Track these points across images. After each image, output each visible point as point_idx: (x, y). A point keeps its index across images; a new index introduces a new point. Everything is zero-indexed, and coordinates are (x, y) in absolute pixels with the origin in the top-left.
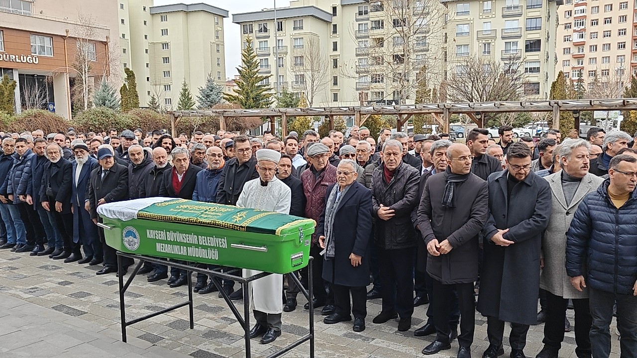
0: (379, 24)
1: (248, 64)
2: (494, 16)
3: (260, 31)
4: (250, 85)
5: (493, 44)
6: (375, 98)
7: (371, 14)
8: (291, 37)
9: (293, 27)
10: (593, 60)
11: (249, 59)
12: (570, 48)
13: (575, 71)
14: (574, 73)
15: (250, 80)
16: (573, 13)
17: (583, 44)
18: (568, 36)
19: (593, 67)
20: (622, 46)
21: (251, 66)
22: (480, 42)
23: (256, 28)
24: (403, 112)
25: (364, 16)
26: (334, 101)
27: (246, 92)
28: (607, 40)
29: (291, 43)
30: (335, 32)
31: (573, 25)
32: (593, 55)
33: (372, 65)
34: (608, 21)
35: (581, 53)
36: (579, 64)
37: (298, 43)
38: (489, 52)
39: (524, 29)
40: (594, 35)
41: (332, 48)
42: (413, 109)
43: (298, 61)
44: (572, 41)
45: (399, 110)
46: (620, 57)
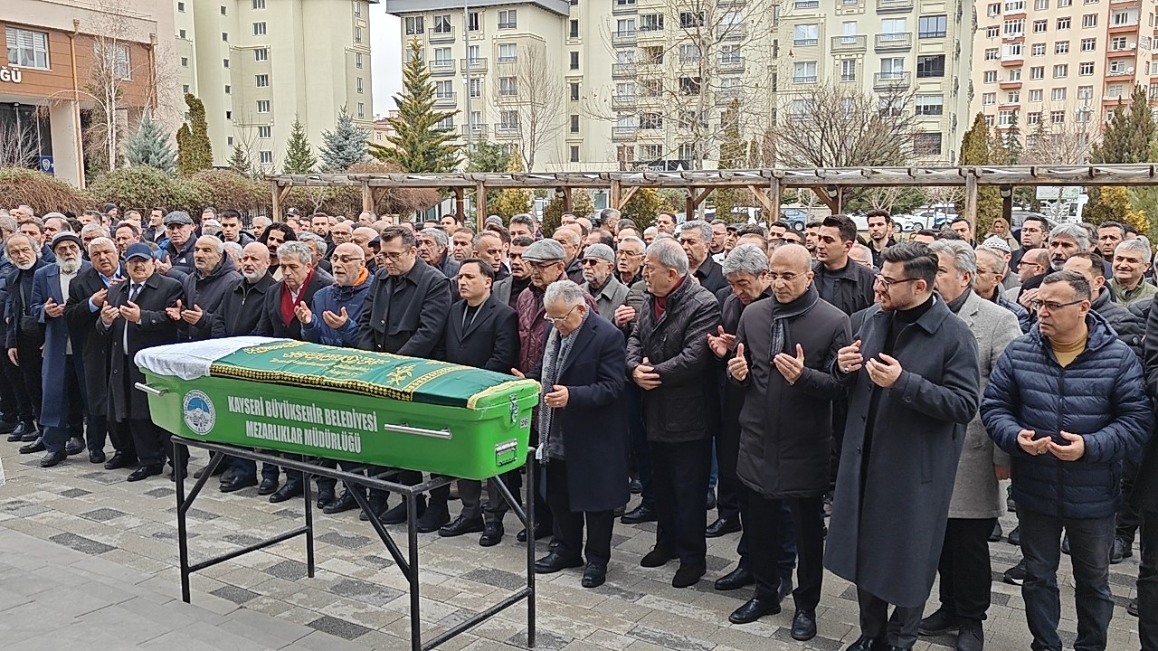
0: (655, 22)
1: (415, 91)
2: (861, 11)
3: (438, 30)
4: (418, 128)
5: (860, 61)
6: (646, 157)
7: (641, 3)
9: (497, 22)
10: (1036, 93)
11: (416, 81)
12: (995, 72)
13: (1005, 113)
14: (1003, 116)
15: (418, 120)
16: (1003, 8)
17: (1019, 64)
18: (992, 50)
19: (1035, 107)
20: (1088, 69)
21: (420, 94)
22: (838, 57)
23: (429, 23)
24: (697, 183)
25: (628, 6)
26: (572, 160)
27: (410, 142)
28: (1062, 59)
29: (494, 54)
30: (574, 34)
31: (1002, 30)
32: (1037, 84)
33: (642, 96)
34: (1064, 23)
35: (1016, 81)
36: (1011, 101)
37: (507, 53)
38: (852, 77)
39: (915, 36)
40: (1039, 49)
41: (570, 63)
42: (715, 178)
43: (508, 85)
44: (1000, 58)
45: (691, 180)
46: (1083, 90)
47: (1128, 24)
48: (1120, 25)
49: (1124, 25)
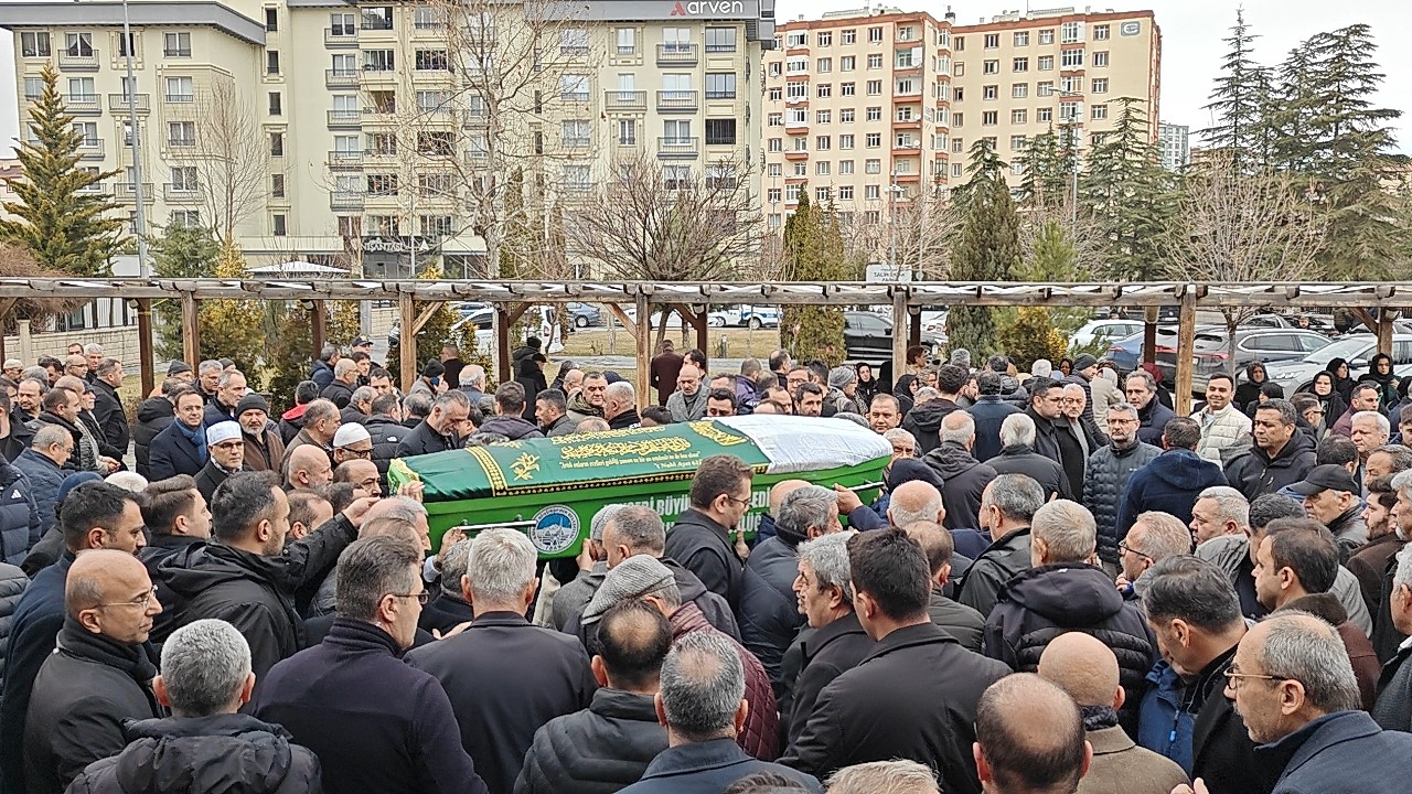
0: (384, 60)
1: (50, 140)
2: (639, 62)
3: (72, 52)
4: (56, 194)
5: (640, 122)
6: (377, 229)
7: (363, 34)
8: (159, 73)
9: (162, 48)
10: (824, 166)
11: (50, 125)
12: (780, 140)
13: (793, 187)
14: (790, 190)
15: (56, 182)
16: (784, 67)
17: (803, 133)
18: (775, 114)
19: (823, 181)
20: (874, 140)
21: (56, 145)
22: (614, 116)
23: (59, 42)
25: (345, 38)
26: (276, 234)
27: (44, 215)
28: (847, 128)
29: (158, 88)
30: (274, 68)
31: (785, 92)
32: (823, 155)
33: (368, 152)
34: (849, 89)
35: (802, 151)
36: (798, 173)
37: (178, 88)
38: (632, 140)
39: (701, 95)
40: (825, 117)
41: (269, 107)
43: (181, 133)
44: (784, 125)
46: (871, 164)
47: (912, 93)
48: (904, 94)
49: (908, 94)
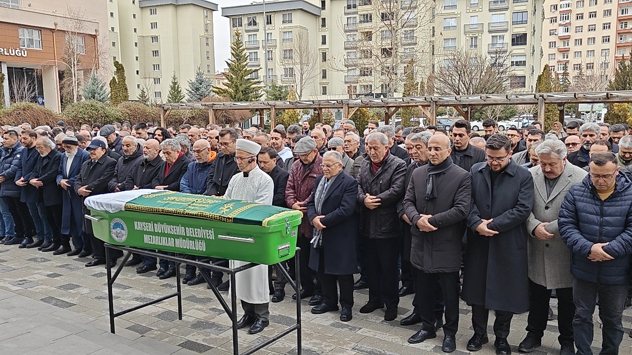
0: (368, 18)
1: (238, 58)
2: (480, 10)
3: (250, 24)
4: (239, 78)
5: (480, 37)
6: (363, 91)
7: (359, 8)
8: (280, 30)
9: (282, 20)
10: (578, 54)
11: (238, 52)
12: (555, 42)
13: (561, 65)
14: (560, 66)
15: (239, 73)
16: (559, 7)
17: (568, 38)
18: (553, 30)
19: (578, 61)
20: (606, 39)
21: (240, 59)
22: (468, 35)
23: (245, 21)
24: (390, 105)
25: (353, 10)
26: (323, 94)
27: (235, 85)
28: (592, 34)
29: (280, 37)
30: (324, 25)
31: (558, 19)
32: (578, 48)
33: (360, 58)
34: (593, 15)
35: (566, 47)
36: (564, 58)
37: (287, 36)
38: (476, 46)
39: (510, 23)
40: (579, 29)
41: (321, 41)
42: (400, 102)
43: (288, 54)
44: (557, 34)
45: (387, 103)
46: (604, 51)
47: (628, 15)
48: (624, 15)
49: (626, 15)
